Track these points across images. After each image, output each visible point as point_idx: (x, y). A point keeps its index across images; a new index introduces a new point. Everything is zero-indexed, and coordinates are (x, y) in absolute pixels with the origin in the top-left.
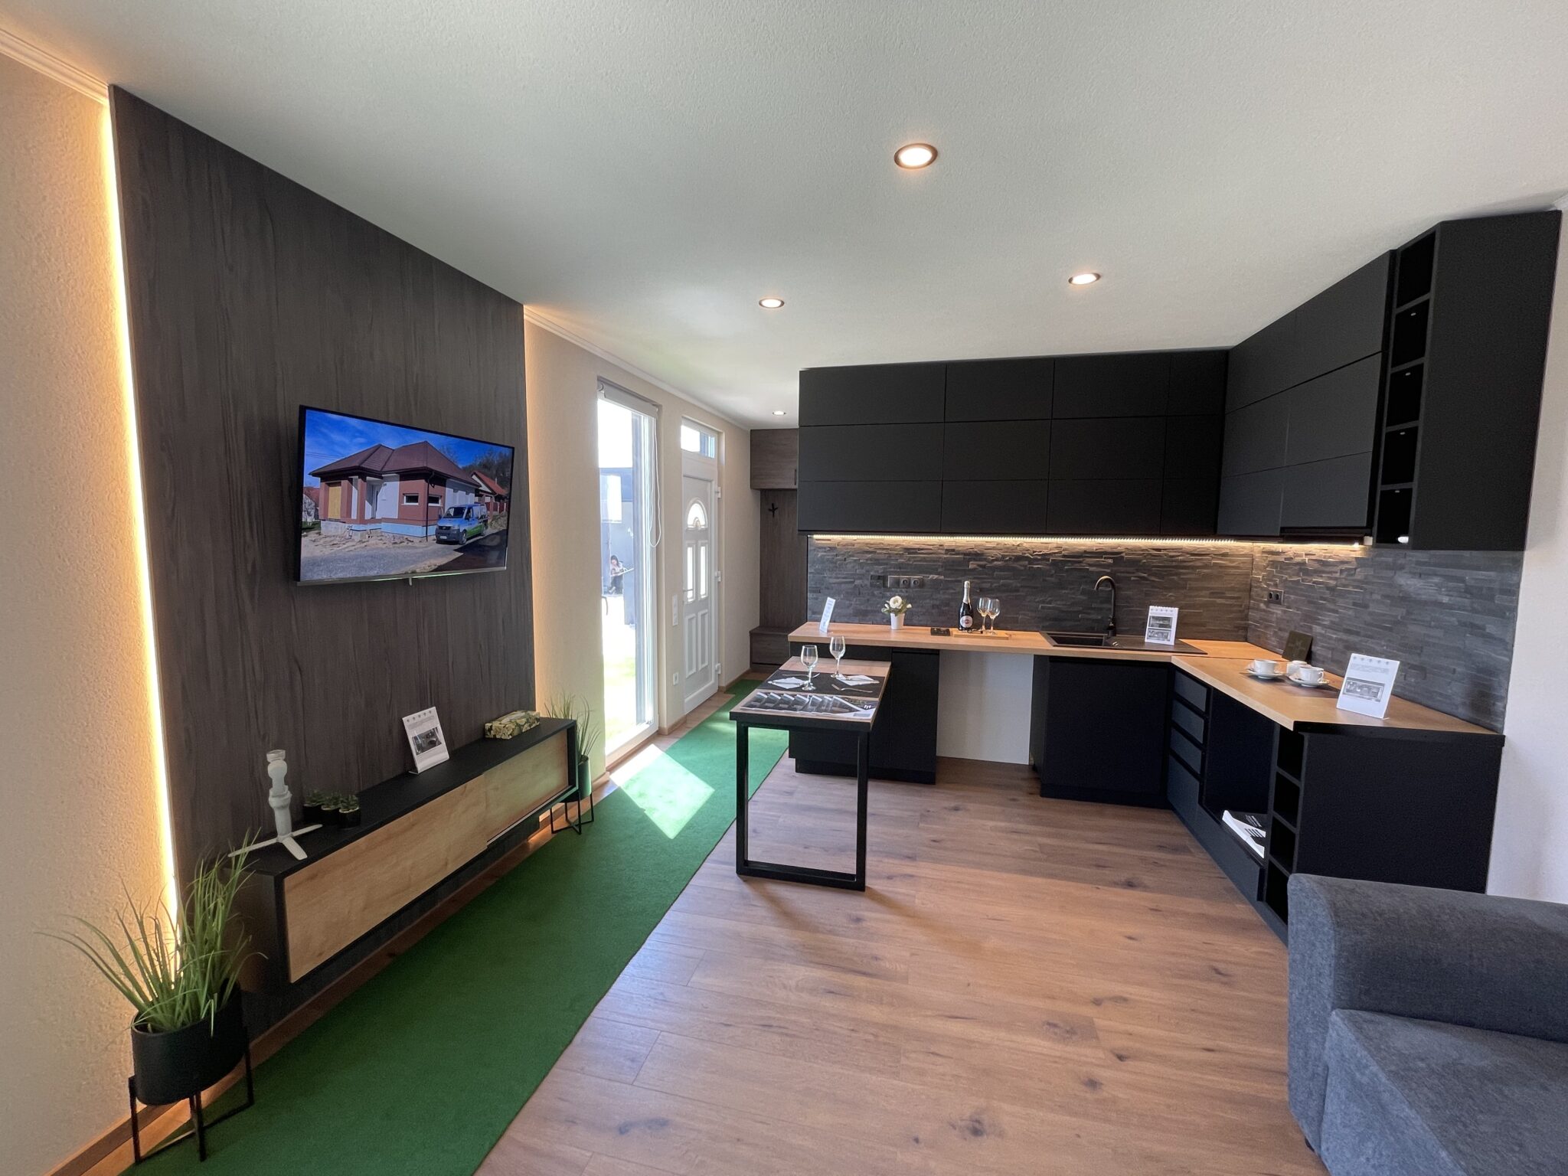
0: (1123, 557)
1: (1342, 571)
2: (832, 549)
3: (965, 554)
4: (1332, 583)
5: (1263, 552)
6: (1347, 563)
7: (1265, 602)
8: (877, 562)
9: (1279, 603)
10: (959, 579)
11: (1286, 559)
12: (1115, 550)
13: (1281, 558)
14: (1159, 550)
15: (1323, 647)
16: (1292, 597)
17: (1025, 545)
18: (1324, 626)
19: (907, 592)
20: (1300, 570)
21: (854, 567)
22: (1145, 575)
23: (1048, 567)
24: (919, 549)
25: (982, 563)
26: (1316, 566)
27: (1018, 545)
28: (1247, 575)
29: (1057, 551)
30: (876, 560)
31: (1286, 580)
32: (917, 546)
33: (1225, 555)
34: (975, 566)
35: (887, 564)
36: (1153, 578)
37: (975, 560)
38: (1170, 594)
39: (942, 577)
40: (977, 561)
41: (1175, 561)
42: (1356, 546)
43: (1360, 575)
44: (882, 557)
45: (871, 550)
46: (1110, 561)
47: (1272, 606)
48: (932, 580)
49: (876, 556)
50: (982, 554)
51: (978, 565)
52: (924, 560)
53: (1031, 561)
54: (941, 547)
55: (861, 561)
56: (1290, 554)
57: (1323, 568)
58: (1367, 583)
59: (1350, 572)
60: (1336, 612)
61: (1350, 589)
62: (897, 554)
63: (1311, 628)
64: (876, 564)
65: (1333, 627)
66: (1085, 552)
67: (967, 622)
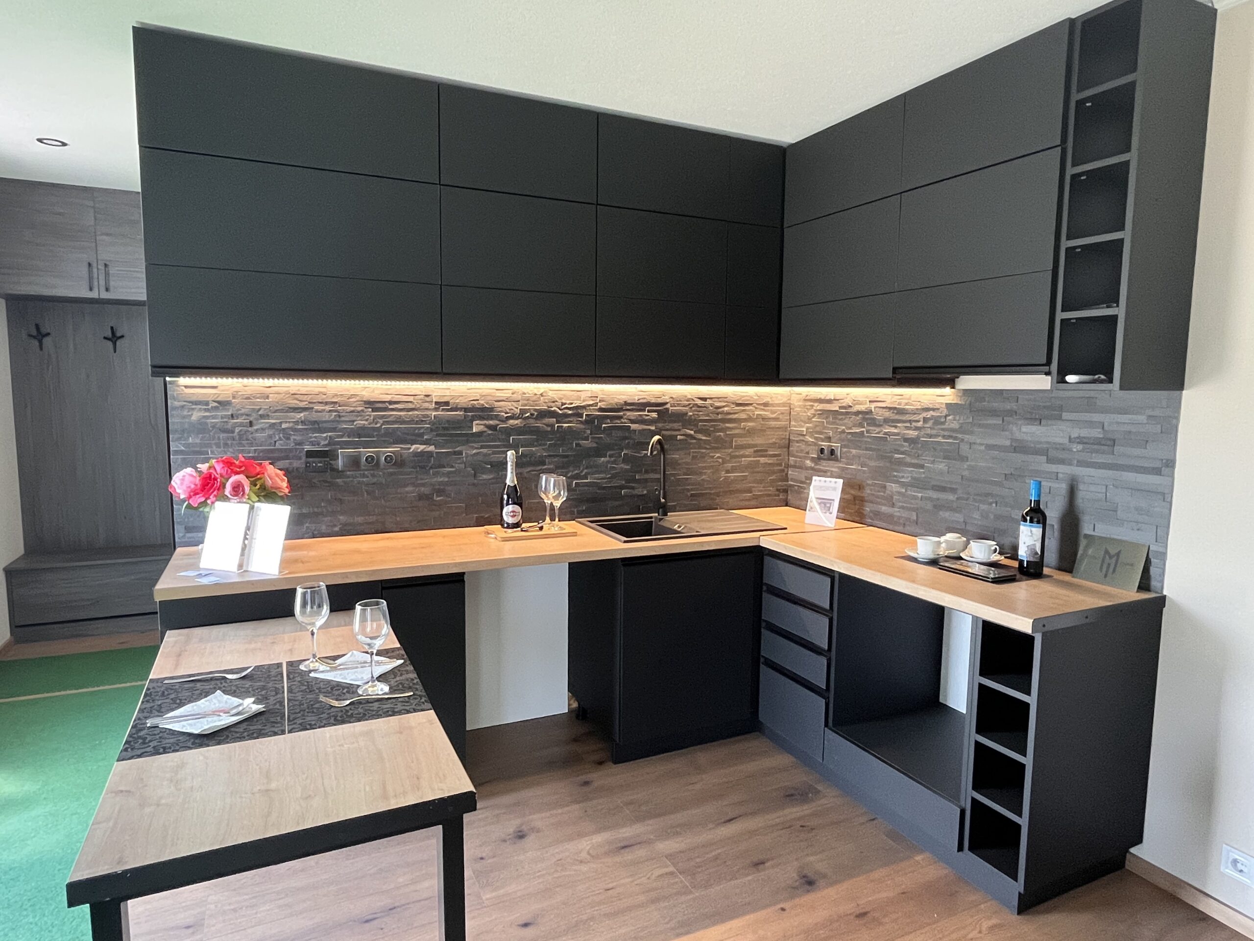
0: (667, 409)
1: (925, 420)
2: (223, 404)
3: (466, 410)
4: (913, 434)
5: (805, 400)
6: (934, 410)
7: (813, 459)
8: (317, 426)
9: (836, 460)
10: (458, 449)
11: (840, 407)
12: (660, 401)
13: (835, 407)
14: (705, 399)
15: (903, 507)
16: (854, 451)
17: (550, 393)
18: (903, 484)
19: (373, 476)
20: (864, 419)
21: (270, 437)
22: (692, 432)
23: (582, 426)
24: (391, 403)
25: (491, 422)
26: (887, 414)
27: (542, 395)
28: (785, 428)
29: (591, 402)
30: (315, 422)
31: (843, 432)
32: (388, 398)
33: (766, 405)
34: (481, 428)
35: (334, 430)
36: (700, 436)
37: (481, 418)
38: (718, 455)
39: (432, 448)
40: (487, 419)
41: (722, 413)
42: (947, 390)
43: (952, 423)
44: (326, 417)
45: (302, 405)
46: (655, 415)
47: (824, 463)
48: (416, 454)
49: (314, 416)
50: (492, 409)
51: (486, 426)
52: (400, 421)
53: (561, 418)
54: (428, 399)
55: (284, 426)
56: (848, 401)
57: (897, 417)
58: (964, 433)
59: (937, 421)
60: (922, 467)
61: (940, 439)
62: (352, 412)
63: (885, 487)
64: (315, 430)
65: (916, 484)
66: (626, 403)
67: (514, 514)
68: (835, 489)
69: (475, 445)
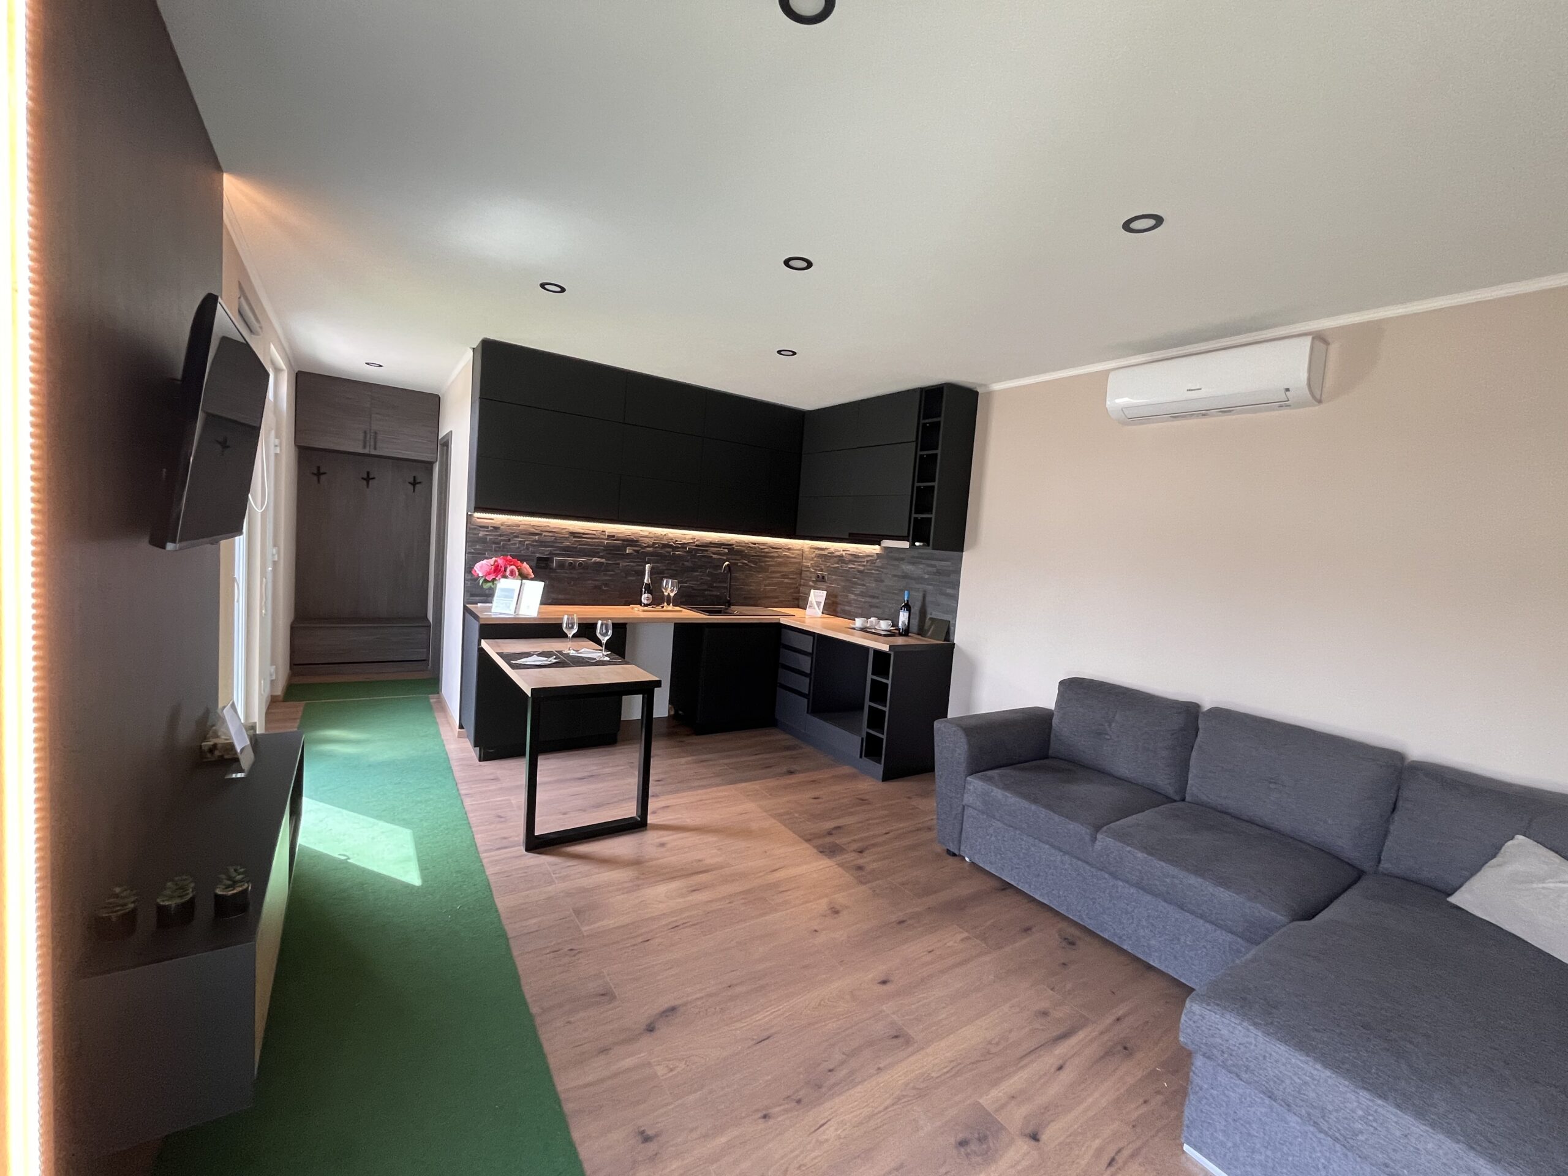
0: (733, 548)
1: (867, 561)
2: (496, 528)
3: (624, 540)
4: (862, 568)
5: (811, 548)
6: (871, 556)
7: (813, 581)
8: (542, 543)
9: (825, 581)
10: (618, 562)
11: (829, 553)
12: (729, 543)
13: (826, 553)
14: (755, 544)
15: (855, 607)
16: (834, 577)
17: (670, 535)
18: (856, 595)
19: (571, 573)
20: (840, 560)
21: (521, 547)
22: (747, 562)
23: (686, 554)
24: (584, 534)
25: (637, 548)
26: (850, 557)
27: (665, 535)
28: (799, 563)
29: (692, 541)
30: (542, 541)
31: (829, 566)
32: (582, 531)
33: (789, 549)
34: (631, 551)
35: (551, 546)
36: (751, 564)
37: (631, 546)
38: (760, 576)
39: (603, 560)
40: (633, 546)
41: (764, 552)
42: (877, 547)
43: (878, 563)
44: (549, 539)
45: (537, 532)
46: (726, 551)
47: (819, 583)
48: (596, 563)
49: (543, 538)
50: (637, 541)
51: (634, 550)
52: (587, 544)
53: (675, 548)
54: (603, 533)
55: (526, 542)
56: (832, 550)
57: (855, 559)
58: (883, 568)
59: (873, 562)
60: (865, 585)
61: (873, 571)
62: (563, 537)
63: (847, 596)
64: (541, 546)
65: (862, 594)
66: (711, 543)
67: (648, 599)
68: (822, 596)
69: (627, 560)
